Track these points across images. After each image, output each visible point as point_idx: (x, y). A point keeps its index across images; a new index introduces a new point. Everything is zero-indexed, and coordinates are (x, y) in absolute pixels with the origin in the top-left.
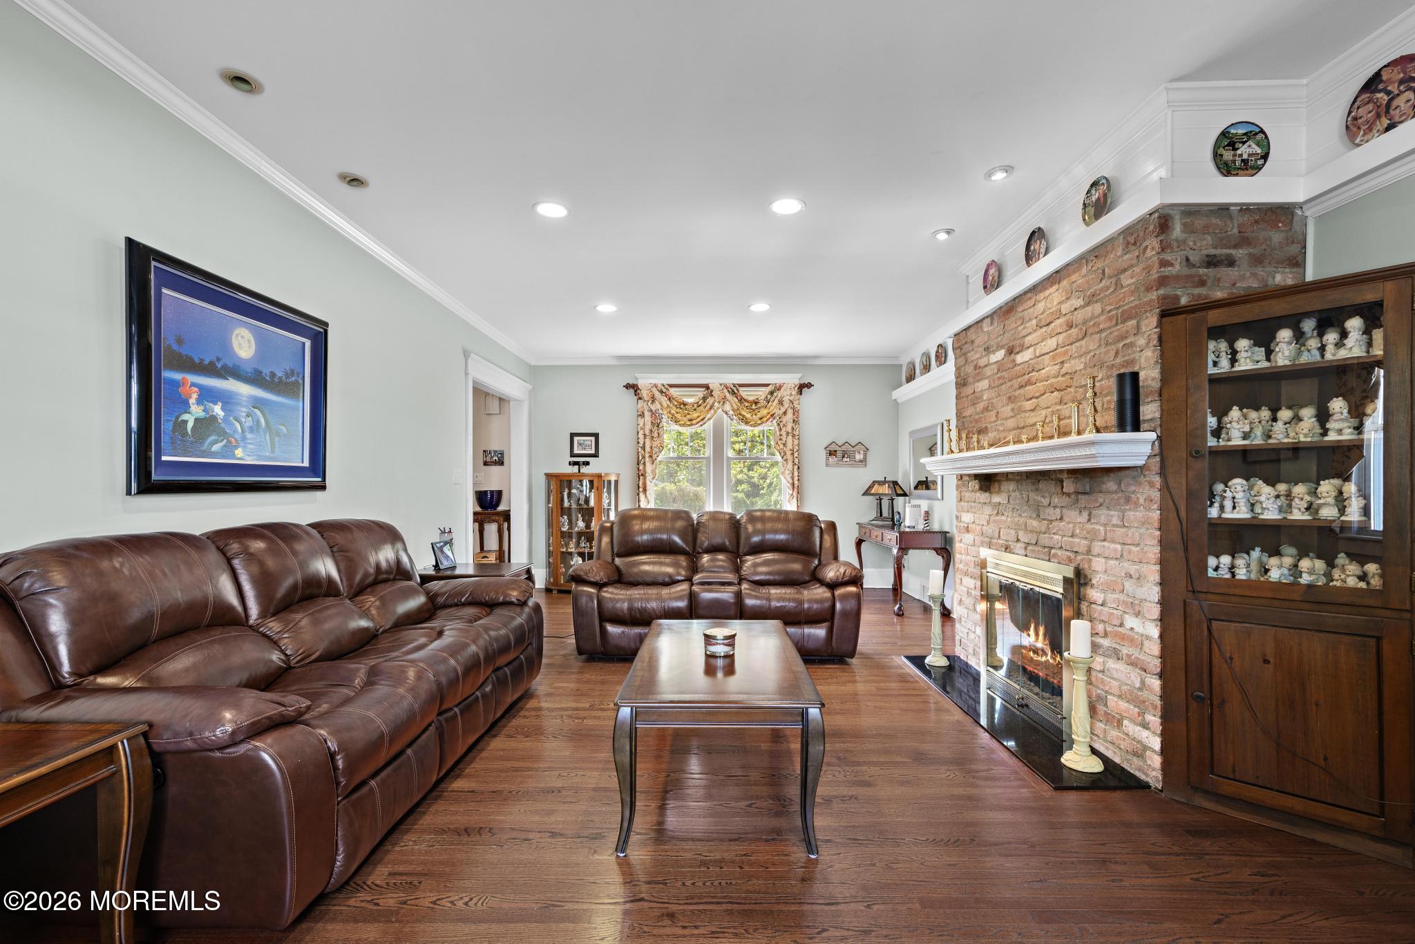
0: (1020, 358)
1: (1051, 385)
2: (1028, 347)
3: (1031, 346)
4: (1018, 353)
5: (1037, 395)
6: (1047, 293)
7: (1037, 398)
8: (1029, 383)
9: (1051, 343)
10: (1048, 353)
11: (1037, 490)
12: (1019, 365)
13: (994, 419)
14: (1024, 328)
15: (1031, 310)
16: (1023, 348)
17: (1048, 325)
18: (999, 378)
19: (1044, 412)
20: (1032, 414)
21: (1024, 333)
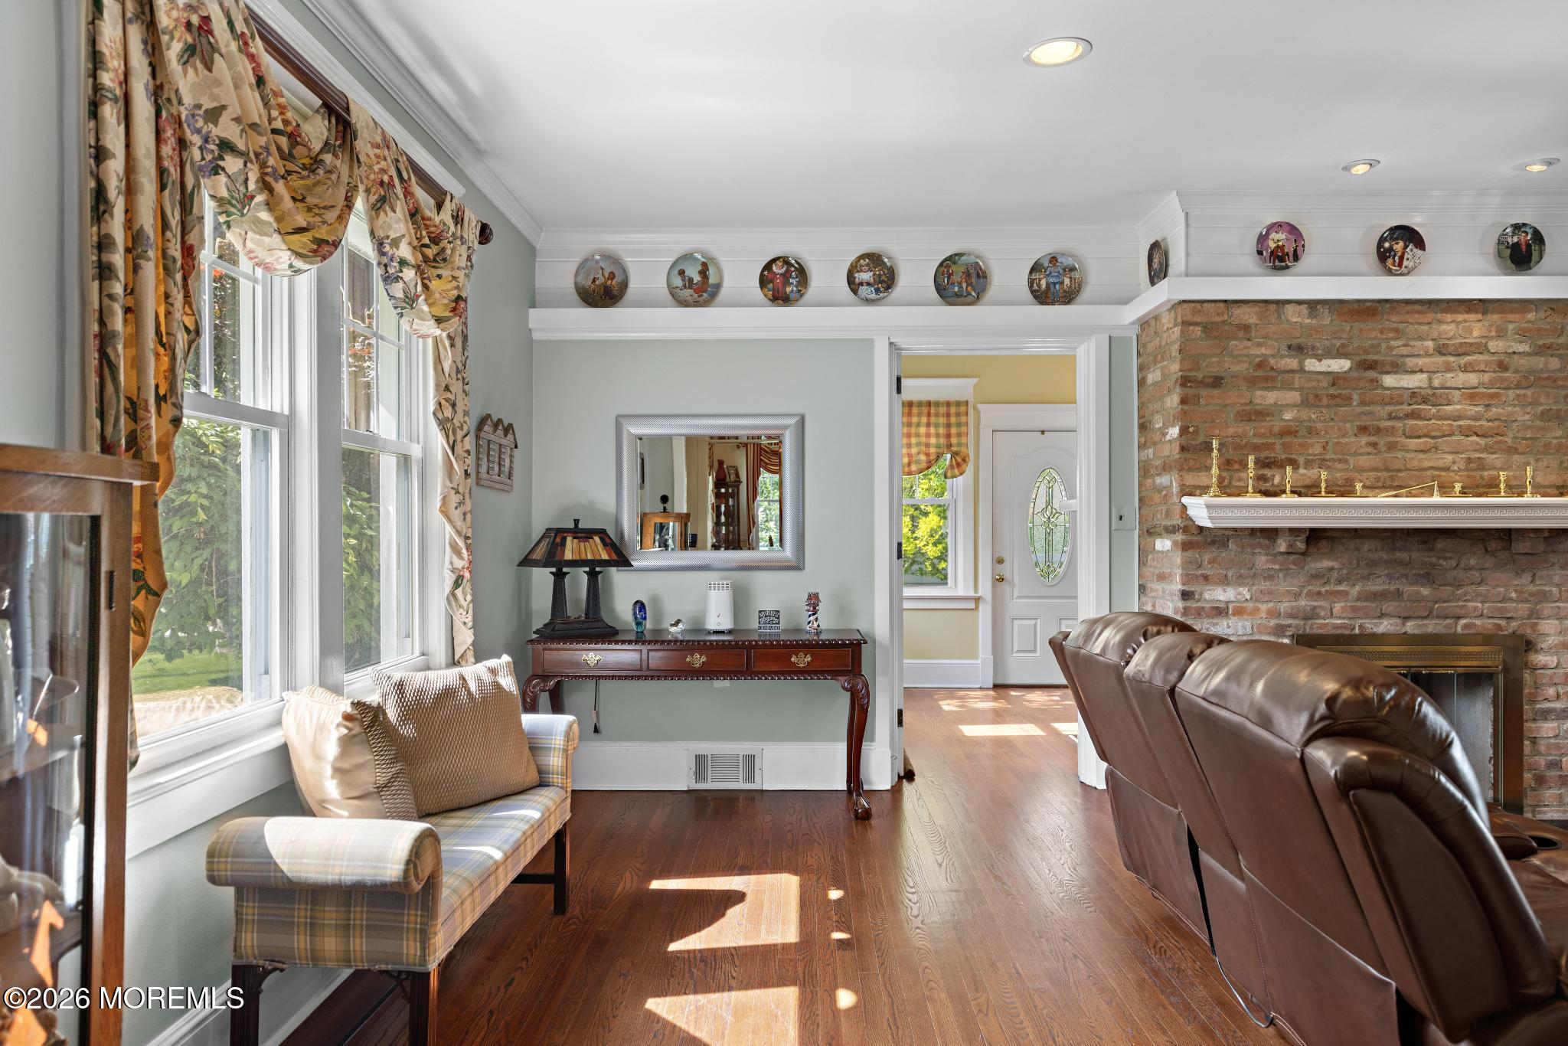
0: (1389, 381)
1: (1469, 427)
2: (1413, 372)
3: (1421, 371)
4: (1388, 373)
5: (1434, 434)
6: (1460, 317)
7: (1434, 438)
8: (1415, 415)
9: (1472, 379)
10: (1459, 389)
11: (1432, 549)
12: (1388, 389)
13: (1317, 449)
14: (1406, 345)
15: (1426, 328)
16: (1396, 368)
17: (1459, 355)
18: (1333, 397)
19: (1449, 458)
20: (1421, 456)
21: (1404, 351)
